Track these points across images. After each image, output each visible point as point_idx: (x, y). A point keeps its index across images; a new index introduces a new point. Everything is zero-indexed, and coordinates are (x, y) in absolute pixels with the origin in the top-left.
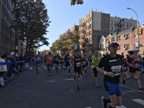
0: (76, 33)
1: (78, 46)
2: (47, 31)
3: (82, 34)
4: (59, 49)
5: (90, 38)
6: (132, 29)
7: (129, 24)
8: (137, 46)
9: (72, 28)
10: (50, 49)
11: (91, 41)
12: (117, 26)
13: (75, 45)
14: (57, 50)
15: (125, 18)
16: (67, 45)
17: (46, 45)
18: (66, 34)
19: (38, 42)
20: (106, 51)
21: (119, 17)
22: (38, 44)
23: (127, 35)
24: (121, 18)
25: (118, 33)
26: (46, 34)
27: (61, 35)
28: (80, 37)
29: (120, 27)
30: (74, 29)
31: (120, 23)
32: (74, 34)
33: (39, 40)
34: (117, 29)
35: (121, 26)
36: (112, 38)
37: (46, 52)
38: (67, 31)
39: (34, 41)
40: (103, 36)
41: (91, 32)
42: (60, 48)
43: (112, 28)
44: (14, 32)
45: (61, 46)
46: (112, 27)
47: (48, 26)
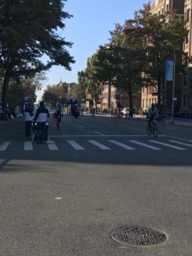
13: (168, 65)
17: (62, 65)
18: (134, 24)
19: (33, 55)
22: (35, 62)
26: (62, 26)
27: (119, 27)
30: (168, 2)
32: (167, 21)
33: (37, 46)
38: (141, 12)
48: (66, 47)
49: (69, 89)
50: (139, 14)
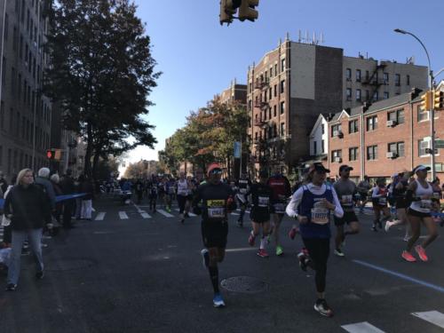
0: (240, 107)
1: (246, 148)
2: (149, 103)
3: (257, 111)
4: (186, 156)
5: (283, 124)
6: (413, 94)
7: (403, 79)
8: (429, 146)
9: (227, 92)
10: (160, 158)
11: (285, 133)
12: (365, 84)
13: (236, 146)
14: (181, 160)
15: (389, 62)
16: (211, 145)
17: (147, 144)
18: (207, 112)
19: (121, 137)
20: (332, 161)
21: (371, 59)
22: (122, 143)
23: (398, 112)
24: (377, 61)
25: (369, 105)
26: (146, 112)
27: (193, 114)
28: (250, 118)
29: (374, 88)
30: (233, 94)
31: (373, 76)
32: (233, 109)
33: (125, 129)
34: (364, 94)
35: (377, 85)
36: (350, 123)
37: (146, 168)
38: (214, 102)
39: (111, 132)
40: (321, 116)
41: (284, 105)
42: (190, 153)
43: (348, 92)
44: (50, 105)
45: (192, 147)
46: (350, 89)
47: (151, 88)
48: (150, 130)
49: (149, 166)
50: (210, 103)
